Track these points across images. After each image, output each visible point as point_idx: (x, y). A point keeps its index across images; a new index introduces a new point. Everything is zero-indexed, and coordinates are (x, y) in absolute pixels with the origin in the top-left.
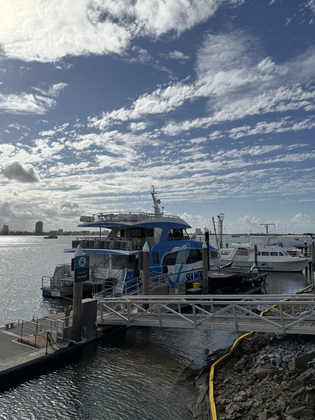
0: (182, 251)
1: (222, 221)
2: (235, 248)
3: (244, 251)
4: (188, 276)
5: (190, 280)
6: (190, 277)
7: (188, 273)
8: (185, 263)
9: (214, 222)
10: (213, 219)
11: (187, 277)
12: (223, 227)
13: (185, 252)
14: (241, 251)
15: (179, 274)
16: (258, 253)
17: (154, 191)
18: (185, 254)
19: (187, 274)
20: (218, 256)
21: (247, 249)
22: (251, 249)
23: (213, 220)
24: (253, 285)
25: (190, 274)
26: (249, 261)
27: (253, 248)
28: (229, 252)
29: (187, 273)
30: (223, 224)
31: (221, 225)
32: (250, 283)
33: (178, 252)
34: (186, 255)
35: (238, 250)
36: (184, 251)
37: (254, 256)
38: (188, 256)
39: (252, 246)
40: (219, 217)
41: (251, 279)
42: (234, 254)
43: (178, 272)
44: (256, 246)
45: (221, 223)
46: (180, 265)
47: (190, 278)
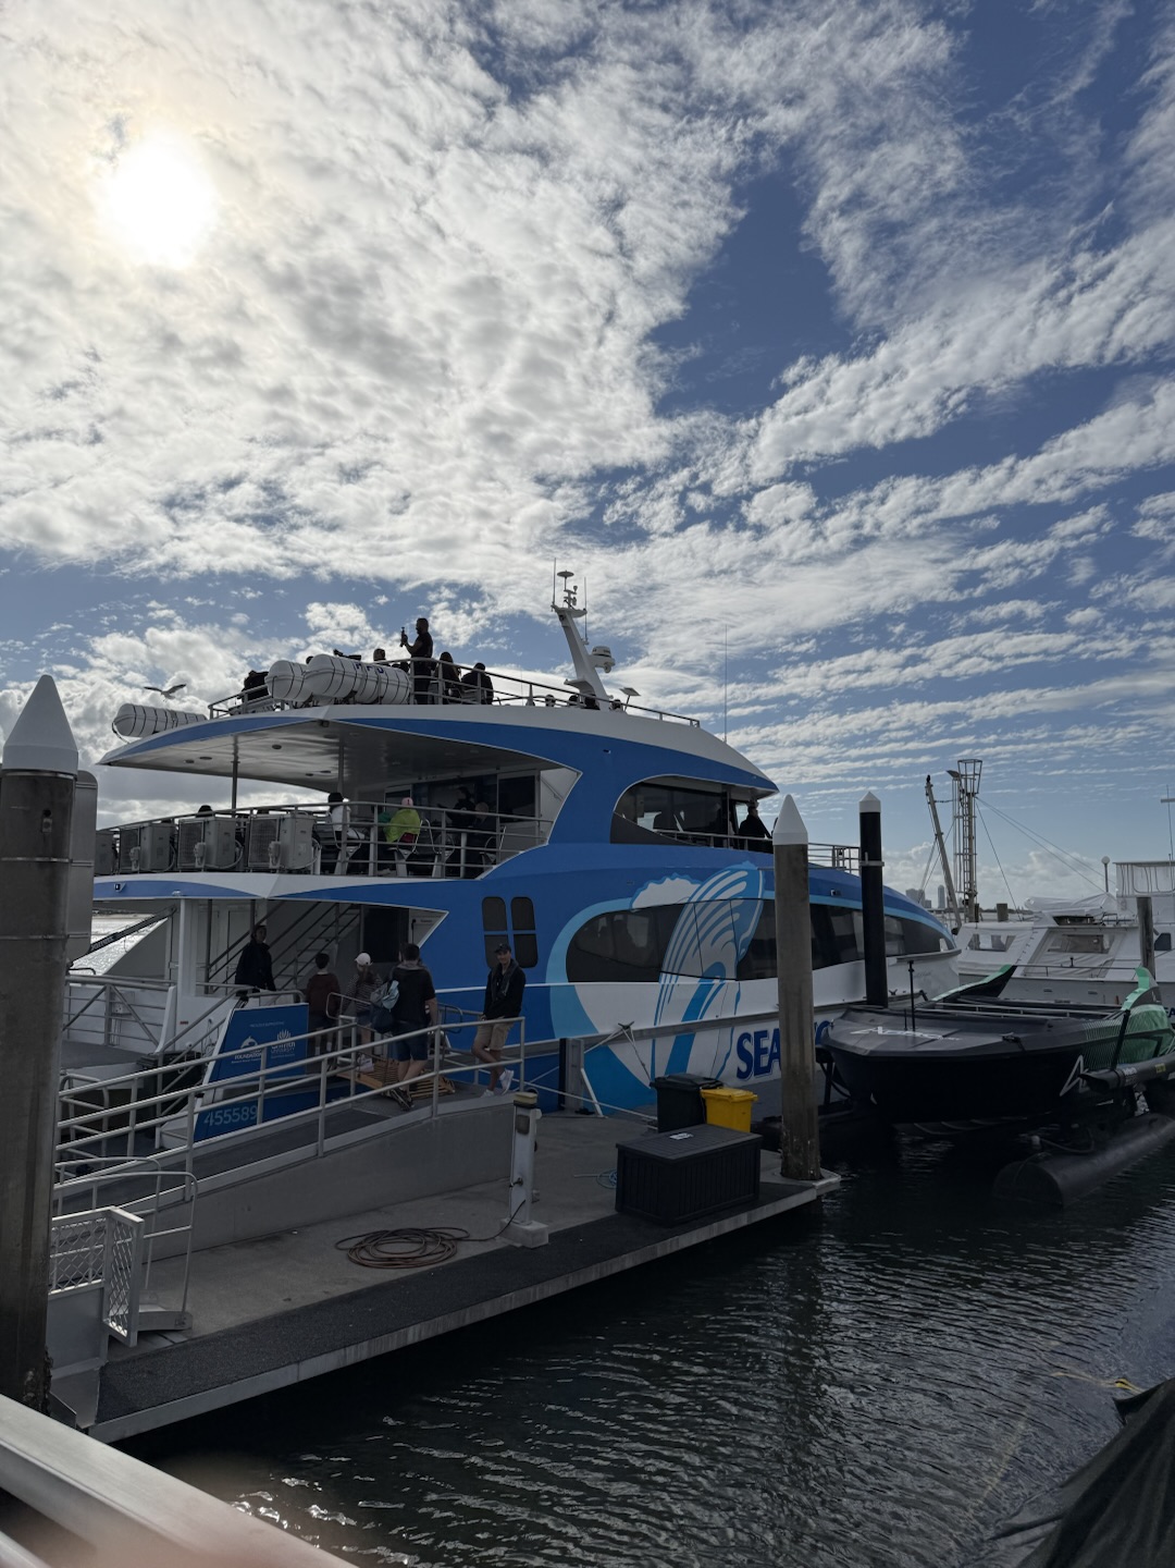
0: (713, 906)
1: (971, 795)
2: (1039, 917)
3: (1082, 930)
4: (749, 1046)
5: (768, 1069)
6: (760, 1051)
7: (752, 1029)
8: (731, 971)
9: (932, 803)
10: (929, 786)
11: (742, 1053)
12: (978, 823)
13: (732, 912)
14: (1068, 927)
15: (684, 1037)
16: (1155, 937)
17: (570, 600)
18: (728, 921)
19: (746, 1036)
20: (944, 949)
21: (1098, 919)
22: (1118, 921)
23: (929, 794)
24: (1142, 1105)
25: (762, 1034)
26: (1111, 976)
27: (1132, 913)
28: (1010, 939)
29: (739, 1031)
30: (979, 808)
31: (966, 811)
32: (1124, 1090)
33: (679, 908)
34: (733, 926)
35: (1054, 924)
36: (727, 908)
37: (1138, 955)
38: (748, 934)
39: (1124, 907)
40: (955, 775)
41: (1129, 1070)
42: (1034, 944)
43: (678, 1022)
44: (1144, 904)
45: (969, 804)
46: (695, 982)
47: (764, 1060)
